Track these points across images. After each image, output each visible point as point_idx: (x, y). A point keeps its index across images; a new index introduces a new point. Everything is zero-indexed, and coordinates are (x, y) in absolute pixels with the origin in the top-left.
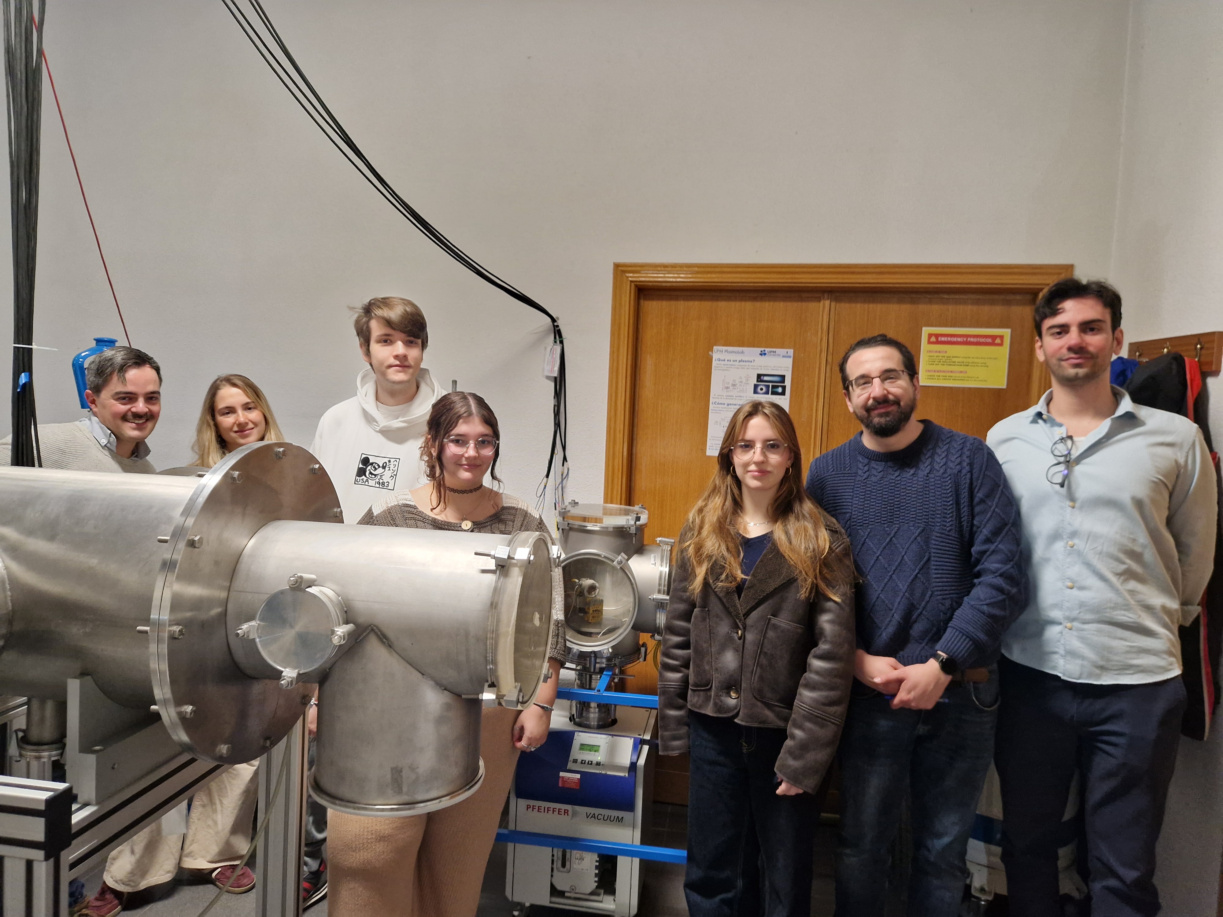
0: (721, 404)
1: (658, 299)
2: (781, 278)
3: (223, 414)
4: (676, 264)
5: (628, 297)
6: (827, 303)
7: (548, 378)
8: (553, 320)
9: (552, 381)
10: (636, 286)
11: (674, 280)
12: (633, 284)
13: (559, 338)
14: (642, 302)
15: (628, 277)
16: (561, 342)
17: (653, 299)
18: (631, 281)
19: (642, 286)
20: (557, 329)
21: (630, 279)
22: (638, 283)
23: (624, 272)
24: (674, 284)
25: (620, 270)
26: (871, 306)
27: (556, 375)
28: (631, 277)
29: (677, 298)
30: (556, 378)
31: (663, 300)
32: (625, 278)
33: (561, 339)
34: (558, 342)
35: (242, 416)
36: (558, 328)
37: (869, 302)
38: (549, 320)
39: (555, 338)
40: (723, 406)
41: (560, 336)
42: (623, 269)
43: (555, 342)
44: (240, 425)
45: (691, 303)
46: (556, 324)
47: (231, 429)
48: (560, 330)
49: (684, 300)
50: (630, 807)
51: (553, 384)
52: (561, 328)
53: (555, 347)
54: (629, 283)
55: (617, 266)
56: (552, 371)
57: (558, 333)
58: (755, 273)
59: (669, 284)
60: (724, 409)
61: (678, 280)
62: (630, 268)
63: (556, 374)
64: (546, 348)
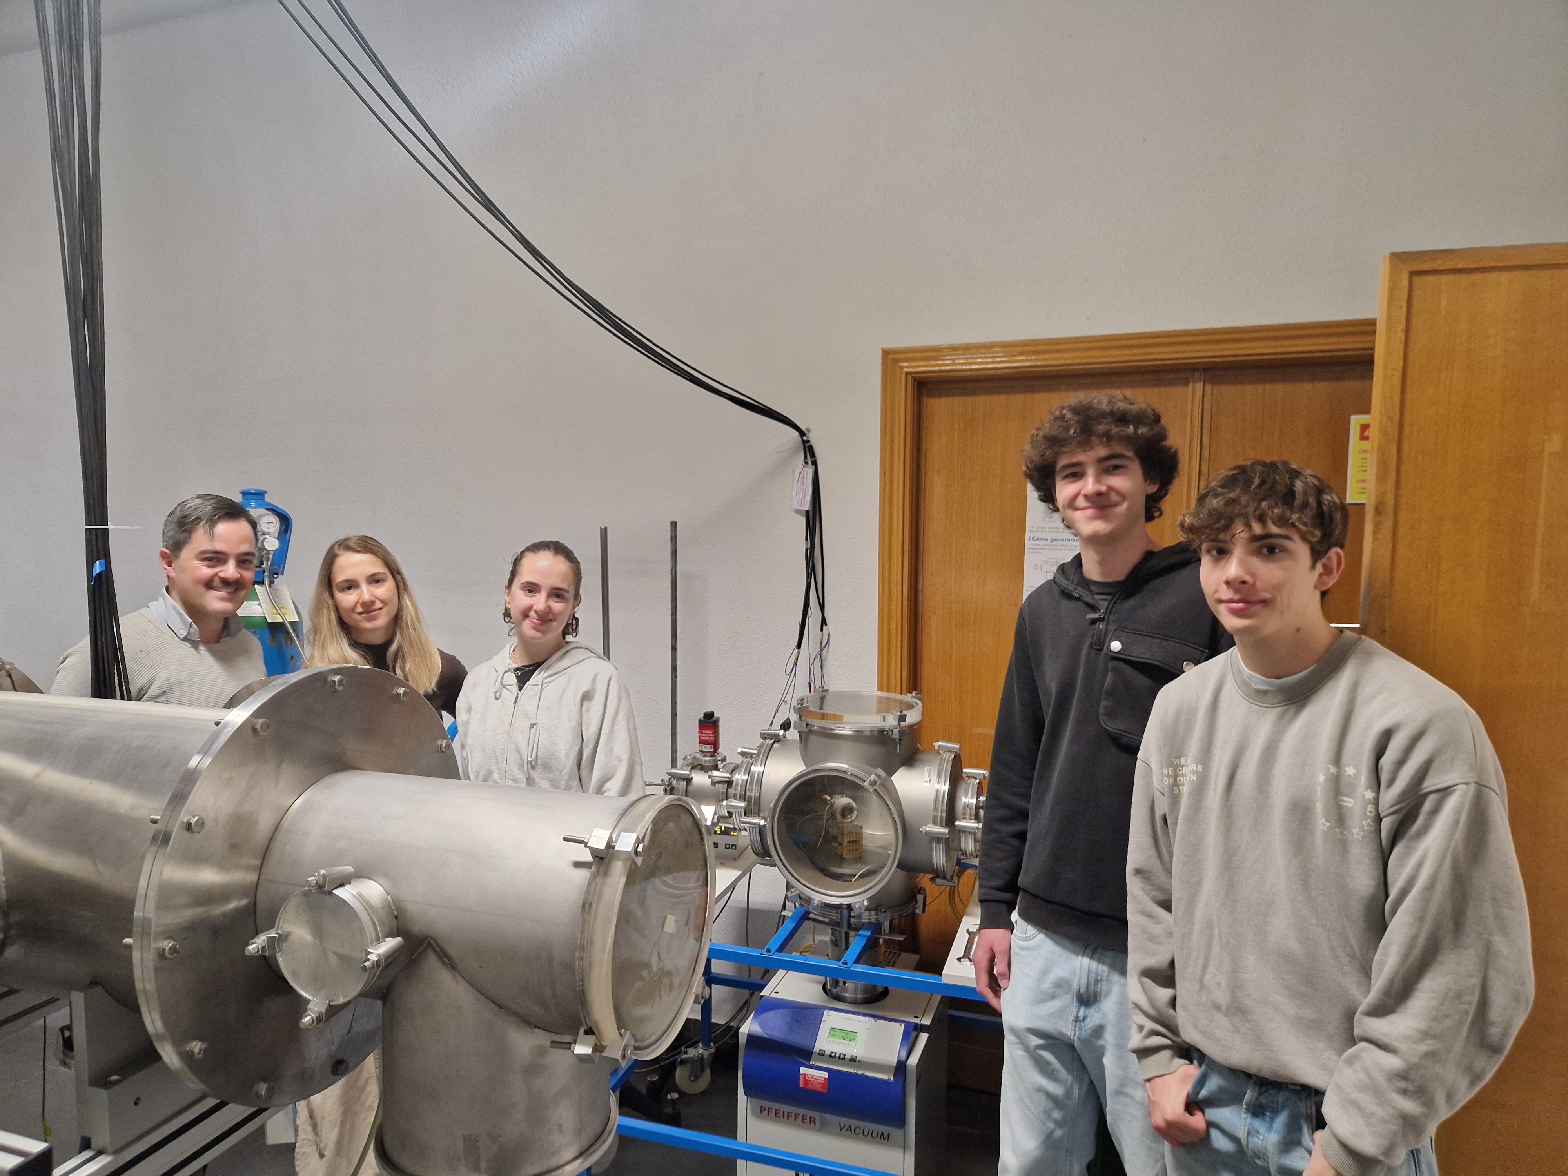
0: (1042, 539)
1: (947, 395)
2: (1125, 355)
3: (342, 590)
4: (968, 344)
5: (902, 395)
6: (1199, 386)
7: (798, 512)
8: (802, 433)
9: (802, 515)
10: (914, 379)
11: (968, 367)
12: (909, 377)
13: (811, 457)
14: (925, 400)
15: (902, 368)
16: (815, 463)
17: (940, 396)
18: (907, 373)
19: (922, 377)
20: (807, 445)
21: (905, 370)
22: (916, 375)
23: (896, 361)
24: (968, 373)
25: (891, 358)
26: (1268, 387)
27: (807, 509)
28: (907, 367)
29: (974, 392)
30: (807, 512)
31: (954, 395)
32: (898, 368)
33: (813, 459)
34: (810, 462)
35: (366, 592)
36: (809, 444)
37: (1265, 381)
38: (797, 433)
39: (806, 457)
40: (1045, 542)
41: (813, 455)
42: (895, 356)
43: (806, 463)
44: (364, 604)
45: (995, 398)
46: (805, 438)
47: (353, 609)
48: (811, 445)
49: (985, 394)
50: (900, 1121)
51: (804, 520)
52: (814, 443)
53: (805, 469)
54: (903, 376)
55: (886, 353)
56: (802, 502)
57: (809, 451)
58: (1086, 349)
59: (960, 374)
60: (1047, 548)
61: (973, 367)
62: (905, 356)
63: (807, 507)
64: (794, 471)
